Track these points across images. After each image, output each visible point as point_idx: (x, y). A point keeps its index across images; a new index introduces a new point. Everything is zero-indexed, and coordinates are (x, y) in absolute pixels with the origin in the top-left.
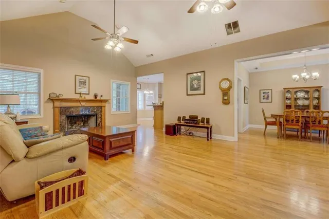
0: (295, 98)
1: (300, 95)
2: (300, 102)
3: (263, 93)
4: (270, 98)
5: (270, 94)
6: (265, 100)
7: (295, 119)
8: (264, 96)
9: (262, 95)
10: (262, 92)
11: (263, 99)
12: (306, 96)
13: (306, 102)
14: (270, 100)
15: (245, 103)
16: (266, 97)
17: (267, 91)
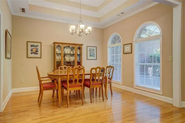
0: (64, 54)
1: (68, 51)
2: (67, 59)
3: (32, 46)
4: (39, 52)
5: (39, 48)
6: (33, 55)
7: (78, 79)
8: (32, 50)
9: (30, 48)
10: (30, 44)
11: (31, 53)
12: (72, 53)
13: (72, 59)
14: (38, 56)
15: (6, 58)
16: (34, 50)
17: (35, 44)
